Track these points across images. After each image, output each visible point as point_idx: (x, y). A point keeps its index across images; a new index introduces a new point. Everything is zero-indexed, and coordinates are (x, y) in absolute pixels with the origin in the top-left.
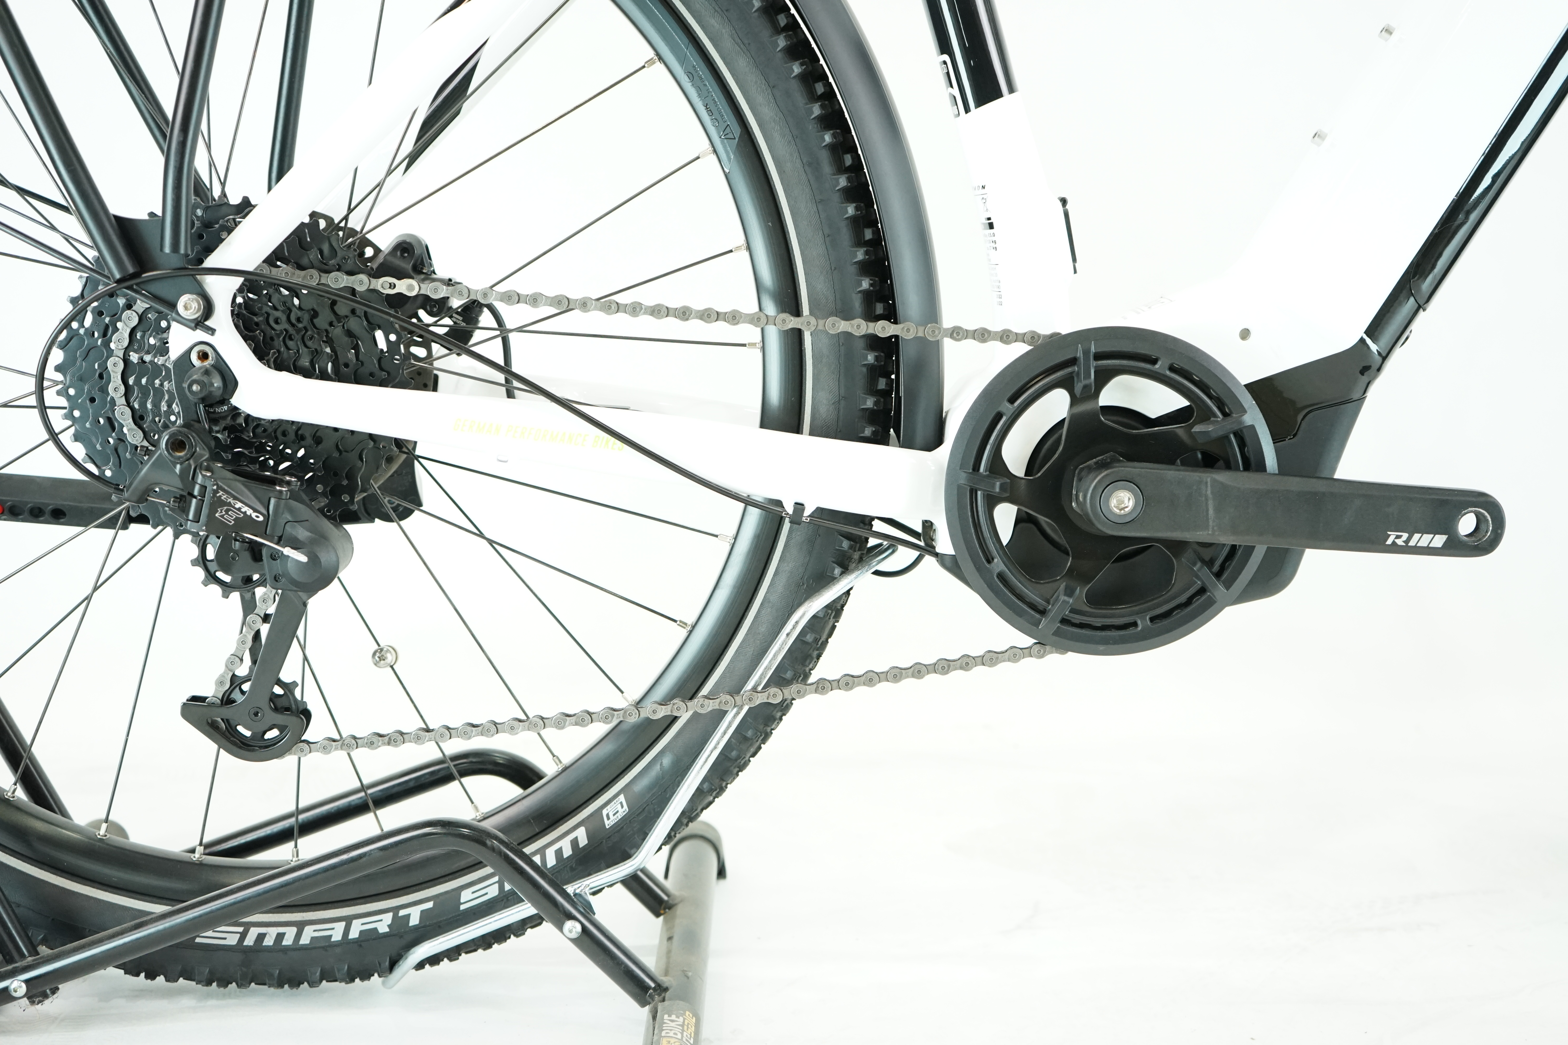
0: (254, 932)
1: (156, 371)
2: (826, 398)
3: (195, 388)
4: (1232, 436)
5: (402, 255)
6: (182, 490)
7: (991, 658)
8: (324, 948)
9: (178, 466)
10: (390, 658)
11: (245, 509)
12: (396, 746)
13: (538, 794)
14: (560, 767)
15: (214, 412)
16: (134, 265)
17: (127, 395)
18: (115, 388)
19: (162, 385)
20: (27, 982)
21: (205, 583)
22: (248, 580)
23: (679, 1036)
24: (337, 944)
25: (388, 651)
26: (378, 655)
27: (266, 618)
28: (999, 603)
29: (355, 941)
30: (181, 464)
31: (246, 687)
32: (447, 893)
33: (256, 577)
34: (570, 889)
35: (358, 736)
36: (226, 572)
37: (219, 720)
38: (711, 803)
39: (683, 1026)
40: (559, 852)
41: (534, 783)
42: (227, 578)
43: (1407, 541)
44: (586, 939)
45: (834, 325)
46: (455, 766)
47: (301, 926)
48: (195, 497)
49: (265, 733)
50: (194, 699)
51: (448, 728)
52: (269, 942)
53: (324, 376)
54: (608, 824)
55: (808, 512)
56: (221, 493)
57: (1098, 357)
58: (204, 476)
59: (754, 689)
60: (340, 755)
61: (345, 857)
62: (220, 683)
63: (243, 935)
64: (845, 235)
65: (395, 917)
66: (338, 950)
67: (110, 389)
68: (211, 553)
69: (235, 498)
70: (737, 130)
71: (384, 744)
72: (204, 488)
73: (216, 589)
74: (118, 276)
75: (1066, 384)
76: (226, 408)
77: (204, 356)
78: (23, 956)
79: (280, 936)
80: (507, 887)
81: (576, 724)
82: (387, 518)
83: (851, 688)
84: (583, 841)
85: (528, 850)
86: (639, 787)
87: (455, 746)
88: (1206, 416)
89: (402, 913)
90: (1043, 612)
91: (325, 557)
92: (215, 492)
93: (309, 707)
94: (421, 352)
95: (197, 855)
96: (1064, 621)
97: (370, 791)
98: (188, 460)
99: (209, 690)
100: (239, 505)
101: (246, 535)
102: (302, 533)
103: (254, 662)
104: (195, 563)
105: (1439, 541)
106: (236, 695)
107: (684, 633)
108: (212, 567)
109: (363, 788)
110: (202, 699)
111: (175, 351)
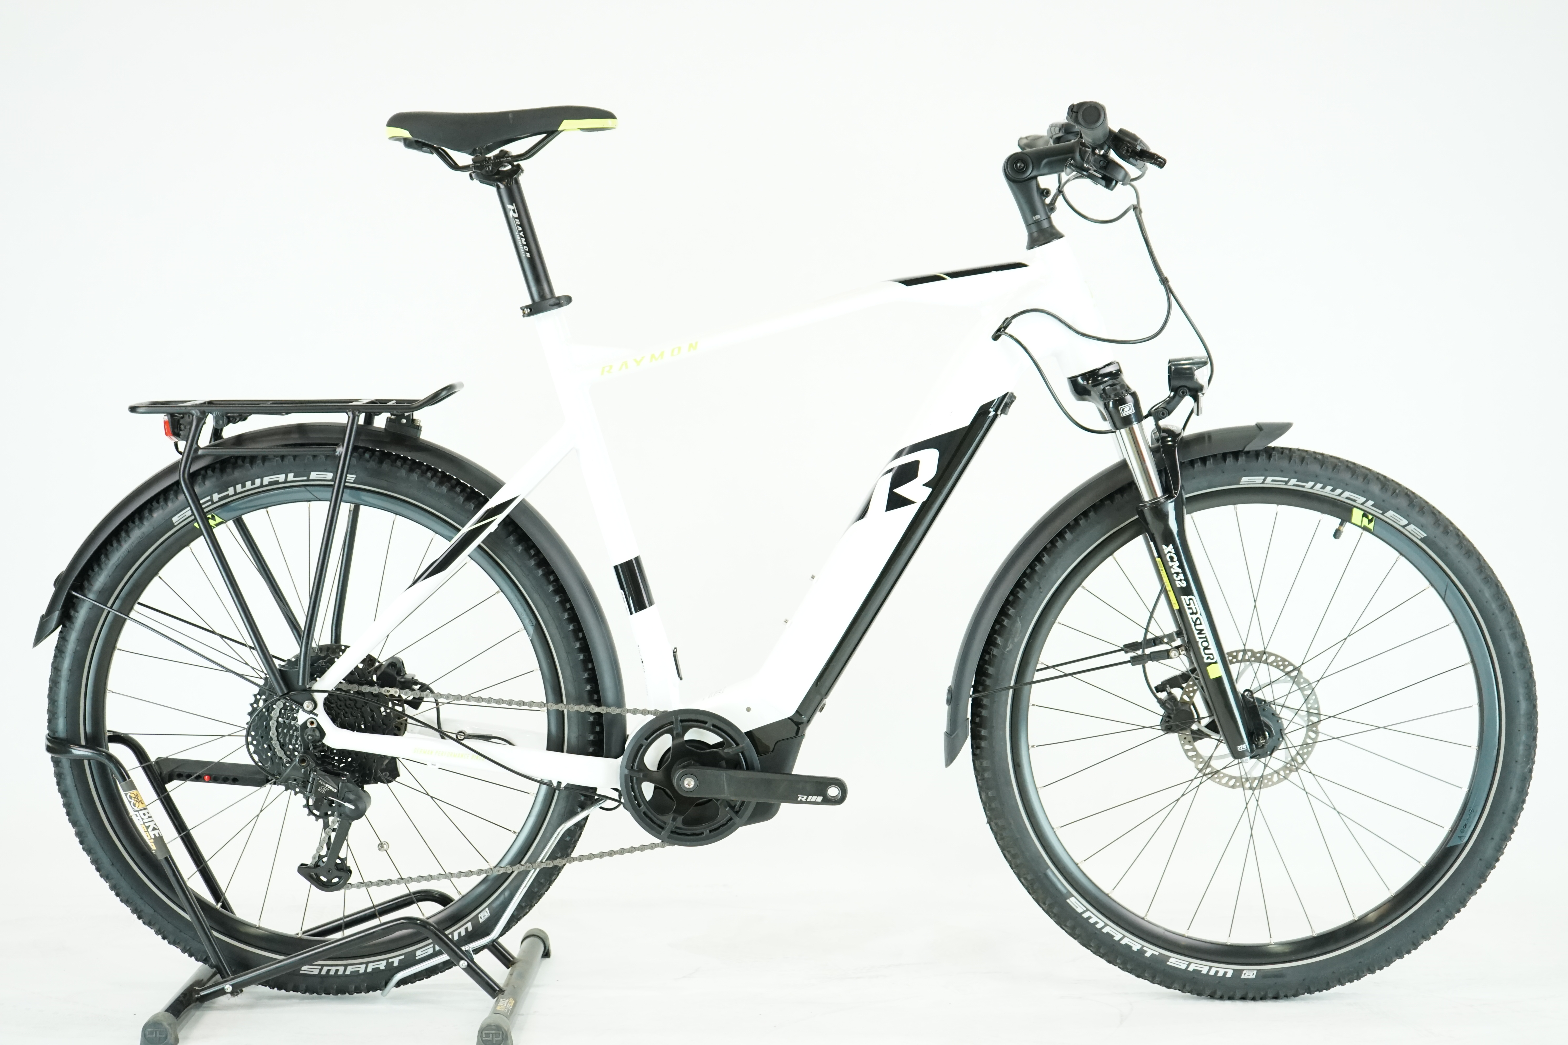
0: (325, 969)
1: (290, 727)
2: (574, 735)
3: (310, 737)
4: (740, 754)
5: (392, 668)
6: (303, 778)
7: (643, 848)
8: (356, 976)
9: (303, 770)
10: (385, 847)
11: (330, 787)
12: (389, 885)
13: (451, 909)
14: (460, 896)
15: (315, 745)
16: (287, 690)
17: (278, 736)
18: (273, 733)
19: (293, 733)
20: (232, 985)
21: (308, 815)
22: (326, 814)
23: (505, 1005)
24: (362, 974)
25: (385, 844)
26: (380, 845)
27: (334, 830)
28: (644, 825)
29: (370, 973)
30: (304, 768)
31: (325, 859)
32: (410, 952)
33: (329, 813)
34: (463, 948)
35: (372, 881)
36: (318, 810)
37: (313, 874)
38: (527, 913)
39: (508, 1002)
40: (459, 934)
41: (449, 903)
42: (317, 813)
43: (806, 799)
44: (469, 970)
45: (572, 708)
46: (415, 897)
47: (346, 966)
48: (310, 782)
49: (332, 880)
50: (302, 865)
51: (411, 878)
52: (332, 973)
53: (360, 730)
54: (481, 921)
55: (563, 786)
56: (320, 781)
57: (682, 721)
58: (314, 774)
59: (541, 861)
60: (364, 889)
61: (367, 933)
62: (314, 858)
63: (321, 970)
64: (580, 667)
65: (388, 962)
66: (362, 977)
67: (271, 733)
68: (311, 802)
69: (326, 783)
70: (534, 622)
71: (383, 885)
72: (313, 779)
73: (313, 818)
74: (281, 694)
75: (669, 731)
76: (320, 743)
77: (312, 723)
78: (229, 975)
79: (337, 971)
80: (437, 948)
81: (466, 876)
82: (383, 782)
83: (582, 861)
84: (470, 929)
85: (447, 932)
86: (495, 905)
87: (415, 887)
88: (730, 745)
89: (390, 960)
90: (663, 828)
91: (361, 806)
92: (319, 780)
93: (351, 869)
94: (399, 709)
95: (300, 935)
96: (672, 832)
97: (377, 908)
98: (307, 767)
99: (309, 861)
100: (327, 785)
101: (330, 798)
102: (352, 797)
103: (328, 849)
104: (304, 806)
105: (820, 799)
106: (321, 863)
107: (515, 836)
108: (311, 808)
109: (374, 907)
110: (306, 865)
111: (300, 722)
